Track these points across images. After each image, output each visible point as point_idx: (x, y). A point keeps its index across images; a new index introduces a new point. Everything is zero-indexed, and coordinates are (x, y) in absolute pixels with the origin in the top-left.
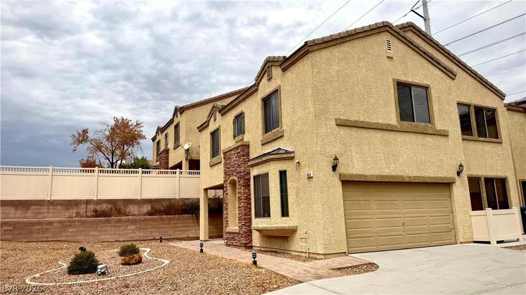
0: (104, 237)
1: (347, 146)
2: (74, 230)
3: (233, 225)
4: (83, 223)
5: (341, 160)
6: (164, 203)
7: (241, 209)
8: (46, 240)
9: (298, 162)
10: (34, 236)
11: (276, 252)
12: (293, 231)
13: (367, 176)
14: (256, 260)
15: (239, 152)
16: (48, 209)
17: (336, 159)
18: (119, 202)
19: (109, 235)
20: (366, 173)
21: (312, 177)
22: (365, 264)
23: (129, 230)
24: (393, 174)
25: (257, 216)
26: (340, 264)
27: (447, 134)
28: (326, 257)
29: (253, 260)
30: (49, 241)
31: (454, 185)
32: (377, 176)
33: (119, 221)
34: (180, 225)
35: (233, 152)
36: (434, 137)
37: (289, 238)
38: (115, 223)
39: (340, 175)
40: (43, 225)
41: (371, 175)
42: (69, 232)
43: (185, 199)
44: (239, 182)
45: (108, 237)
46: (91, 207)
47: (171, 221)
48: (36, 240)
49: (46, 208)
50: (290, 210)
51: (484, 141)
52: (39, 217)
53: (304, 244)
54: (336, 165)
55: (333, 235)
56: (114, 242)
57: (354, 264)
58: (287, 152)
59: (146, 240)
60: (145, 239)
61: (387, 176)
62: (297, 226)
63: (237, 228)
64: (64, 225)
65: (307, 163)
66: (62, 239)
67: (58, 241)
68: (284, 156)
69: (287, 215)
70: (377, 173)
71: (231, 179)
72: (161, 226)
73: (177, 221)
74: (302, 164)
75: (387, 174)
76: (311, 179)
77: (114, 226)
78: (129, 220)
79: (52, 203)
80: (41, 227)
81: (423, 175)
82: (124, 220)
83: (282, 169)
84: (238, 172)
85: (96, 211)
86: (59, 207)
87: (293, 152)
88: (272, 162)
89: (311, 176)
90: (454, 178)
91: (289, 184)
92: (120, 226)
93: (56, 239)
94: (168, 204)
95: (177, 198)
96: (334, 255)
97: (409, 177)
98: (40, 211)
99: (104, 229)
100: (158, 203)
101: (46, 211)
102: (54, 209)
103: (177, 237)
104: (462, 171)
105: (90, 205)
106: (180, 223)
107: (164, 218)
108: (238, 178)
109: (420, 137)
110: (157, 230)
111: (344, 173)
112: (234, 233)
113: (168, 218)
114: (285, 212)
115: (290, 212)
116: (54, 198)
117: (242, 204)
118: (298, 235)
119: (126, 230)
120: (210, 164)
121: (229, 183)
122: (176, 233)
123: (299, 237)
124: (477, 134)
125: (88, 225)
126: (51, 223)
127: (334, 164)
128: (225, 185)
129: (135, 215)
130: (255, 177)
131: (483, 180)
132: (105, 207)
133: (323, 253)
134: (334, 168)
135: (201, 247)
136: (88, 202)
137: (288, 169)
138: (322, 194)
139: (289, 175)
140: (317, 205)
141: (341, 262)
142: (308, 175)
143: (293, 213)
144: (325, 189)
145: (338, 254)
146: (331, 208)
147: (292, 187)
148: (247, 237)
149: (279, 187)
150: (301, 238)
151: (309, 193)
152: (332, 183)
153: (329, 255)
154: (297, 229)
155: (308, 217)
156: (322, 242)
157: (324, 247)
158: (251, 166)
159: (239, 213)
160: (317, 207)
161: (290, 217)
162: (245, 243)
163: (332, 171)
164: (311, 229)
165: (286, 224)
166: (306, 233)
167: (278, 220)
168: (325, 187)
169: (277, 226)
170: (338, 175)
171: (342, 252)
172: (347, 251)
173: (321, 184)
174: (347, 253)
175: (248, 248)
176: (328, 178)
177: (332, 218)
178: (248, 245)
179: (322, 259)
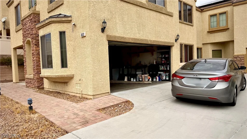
1: (113, 14)
3: (30, 73)
5: (108, 25)
7: (34, 62)
9: (74, 24)
11: (59, 93)
12: (71, 78)
13: (126, 38)
14: (31, 105)
15: (32, 19)
17: (104, 22)
20: (125, 36)
22: (123, 102)
24: (142, 38)
25: (44, 67)
26: (105, 103)
27: (172, 15)
28: (95, 97)
29: (29, 106)
31: (173, 47)
32: (132, 39)
35: (27, 19)
36: (165, 16)
37: (68, 83)
39: (107, 36)
41: (128, 38)
44: (32, 42)
50: (68, 63)
51: (186, 24)
53: (78, 88)
54: (105, 28)
55: (101, 81)
57: (116, 103)
58: (65, 16)
61: (138, 39)
62: (73, 75)
63: (32, 75)
65: (81, 25)
68: (64, 19)
69: (66, 67)
70: (132, 36)
71: (27, 40)
74: (78, 26)
75: (138, 38)
76: (84, 38)
81: (158, 40)
83: (62, 30)
84: (31, 35)
87: (70, 16)
88: (53, 24)
89: (85, 35)
90: (174, 43)
91: (67, 43)
96: (100, 96)
97: (151, 41)
104: (178, 39)
108: (32, 39)
109: (158, 14)
111: (110, 35)
112: (30, 79)
114: (64, 64)
115: (68, 64)
117: (35, 58)
118: (74, 81)
120: (15, 30)
121: (26, 43)
123: (75, 83)
124: (183, 19)
127: (103, 27)
128: (24, 45)
130: (41, 37)
131: (183, 45)
133: (92, 95)
134: (103, 30)
137: (67, 30)
138: (93, 50)
139: (67, 35)
140: (89, 58)
141: (106, 101)
142: (82, 34)
143: (71, 65)
144: (96, 46)
145: (103, 94)
146: (100, 61)
147: (70, 45)
148: (39, 82)
149: (59, 45)
150: (76, 83)
151: (83, 49)
152: (101, 42)
153: (97, 95)
154: (74, 77)
155: (82, 68)
156: (92, 86)
157: (93, 90)
158: (38, 28)
159: (33, 65)
160: (89, 60)
161: (68, 68)
162: (37, 86)
163: (101, 33)
164: (84, 77)
165: (65, 73)
166: (80, 80)
167: (58, 70)
168: (96, 45)
169: (58, 74)
170: (106, 36)
171: (106, 92)
172: (110, 91)
173: (92, 42)
174: (110, 93)
175: (40, 89)
176: (98, 38)
177: (100, 69)
178: (41, 87)
179: (91, 99)
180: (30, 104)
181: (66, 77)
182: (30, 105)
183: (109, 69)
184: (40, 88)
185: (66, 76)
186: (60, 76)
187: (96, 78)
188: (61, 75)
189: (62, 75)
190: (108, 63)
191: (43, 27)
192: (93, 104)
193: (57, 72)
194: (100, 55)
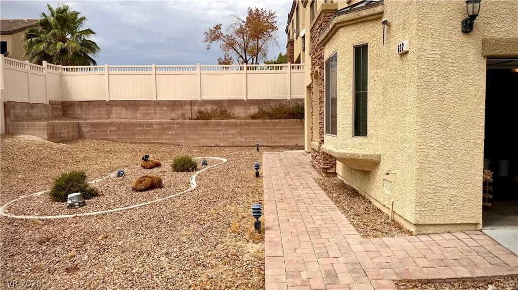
0: (204, 141)
2: (174, 132)
3: (317, 139)
4: (182, 125)
6: (274, 105)
7: (321, 116)
8: (148, 142)
9: (385, 22)
10: (137, 137)
11: (354, 192)
12: (373, 164)
15: (321, 24)
16: (155, 110)
18: (224, 103)
19: (209, 139)
21: (407, 52)
23: (229, 134)
30: (151, 143)
33: (218, 124)
34: (287, 131)
37: (371, 175)
38: (214, 127)
39: (484, 42)
40: (143, 127)
42: (168, 134)
43: (298, 100)
44: (321, 73)
45: (208, 142)
46: (196, 108)
47: (275, 125)
48: (139, 142)
49: (153, 108)
50: (369, 124)
52: (148, 118)
53: (387, 192)
54: (474, 17)
56: (215, 146)
58: (368, 4)
59: (248, 147)
60: (247, 145)
62: (379, 156)
63: (318, 144)
64: (164, 127)
65: (401, 21)
66: (164, 141)
67: (158, 143)
68: (364, 13)
69: (365, 134)
71: (315, 70)
72: (265, 131)
73: (282, 126)
74: (395, 24)
76: (405, 58)
77: (213, 130)
78: (228, 123)
79: (158, 104)
80: (142, 128)
82: (224, 123)
83: (359, 42)
84: (319, 58)
85: (200, 112)
86: (165, 108)
87: (381, 2)
88: (342, 30)
89: (405, 49)
91: (371, 72)
92: (219, 130)
93: (157, 142)
94: (277, 106)
95: (289, 98)
98: (148, 112)
99: (203, 132)
100: (266, 104)
101: (153, 111)
102: (160, 110)
103: (282, 144)
105: (195, 106)
106: (286, 129)
107: (267, 122)
110: (260, 136)
111: (498, 37)
112: (316, 151)
113: (272, 123)
114: (360, 127)
116: (160, 98)
118: (380, 173)
119: (227, 134)
121: (314, 77)
122: (282, 140)
123: (382, 177)
125: (187, 128)
126: (151, 125)
127: (466, 16)
129: (238, 118)
130: (326, 63)
132: (209, 108)
133: (414, 222)
134: (468, 25)
135: (257, 169)
136: (192, 103)
137: (371, 40)
138: (424, 92)
139: (371, 53)
140: (412, 116)
141: (447, 255)
142: (400, 48)
143: (375, 130)
144: (435, 79)
145: (455, 226)
146: (448, 124)
147: (376, 78)
148: (327, 160)
149: (352, 79)
150: (384, 180)
151: (401, 90)
152: (456, 65)
153: (432, 227)
154: (380, 162)
155: (396, 140)
156: (413, 198)
157: (417, 208)
158: (322, 43)
159: (320, 123)
160: (411, 120)
161: (369, 137)
162: (323, 168)
163: (461, 34)
164: (399, 166)
165: (361, 149)
166: (388, 174)
167: (346, 142)
168: (437, 74)
169: (345, 151)
170: (480, 43)
171: (465, 222)
172: (480, 221)
173: (423, 67)
174: (480, 227)
175: (329, 175)
176: (448, 52)
177: (447, 148)
178: (330, 171)
179: (410, 233)
180: (257, 217)
181: (360, 159)
182: (257, 219)
183: (485, 150)
184: (329, 173)
185: (361, 157)
186: (349, 155)
187: (431, 176)
188: (351, 154)
189: (354, 155)
190: (483, 131)
191: (329, 40)
192: (402, 254)
193: (343, 147)
194: (451, 105)
